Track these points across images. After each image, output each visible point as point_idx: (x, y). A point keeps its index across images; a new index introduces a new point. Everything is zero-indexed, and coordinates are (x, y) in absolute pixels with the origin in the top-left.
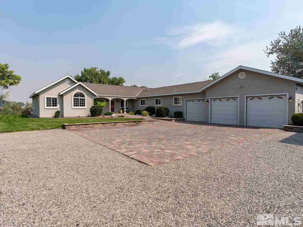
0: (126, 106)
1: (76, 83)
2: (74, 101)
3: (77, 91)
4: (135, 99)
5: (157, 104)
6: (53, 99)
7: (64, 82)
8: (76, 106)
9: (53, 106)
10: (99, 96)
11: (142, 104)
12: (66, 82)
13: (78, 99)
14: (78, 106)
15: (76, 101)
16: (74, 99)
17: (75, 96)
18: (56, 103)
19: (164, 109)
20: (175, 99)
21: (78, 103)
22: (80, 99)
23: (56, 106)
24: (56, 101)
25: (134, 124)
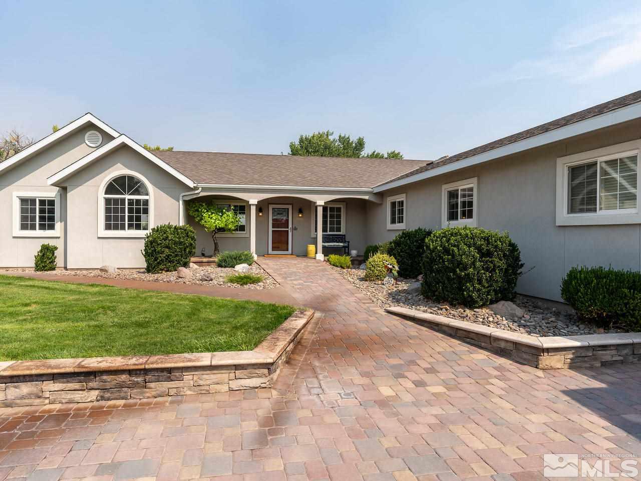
0: (324, 230)
1: (113, 138)
2: (108, 210)
3: (118, 170)
4: (367, 197)
5: (453, 216)
6: (42, 202)
7: (82, 143)
8: (116, 228)
9: (42, 227)
10: (204, 189)
11: (393, 221)
12: (87, 142)
13: (123, 200)
14: (123, 228)
15: (116, 211)
16: (108, 201)
17: (110, 189)
18: (52, 219)
19: (479, 249)
20: (575, 171)
21: (123, 219)
22: (131, 202)
23: (52, 227)
24: (52, 211)
25: (77, 396)
